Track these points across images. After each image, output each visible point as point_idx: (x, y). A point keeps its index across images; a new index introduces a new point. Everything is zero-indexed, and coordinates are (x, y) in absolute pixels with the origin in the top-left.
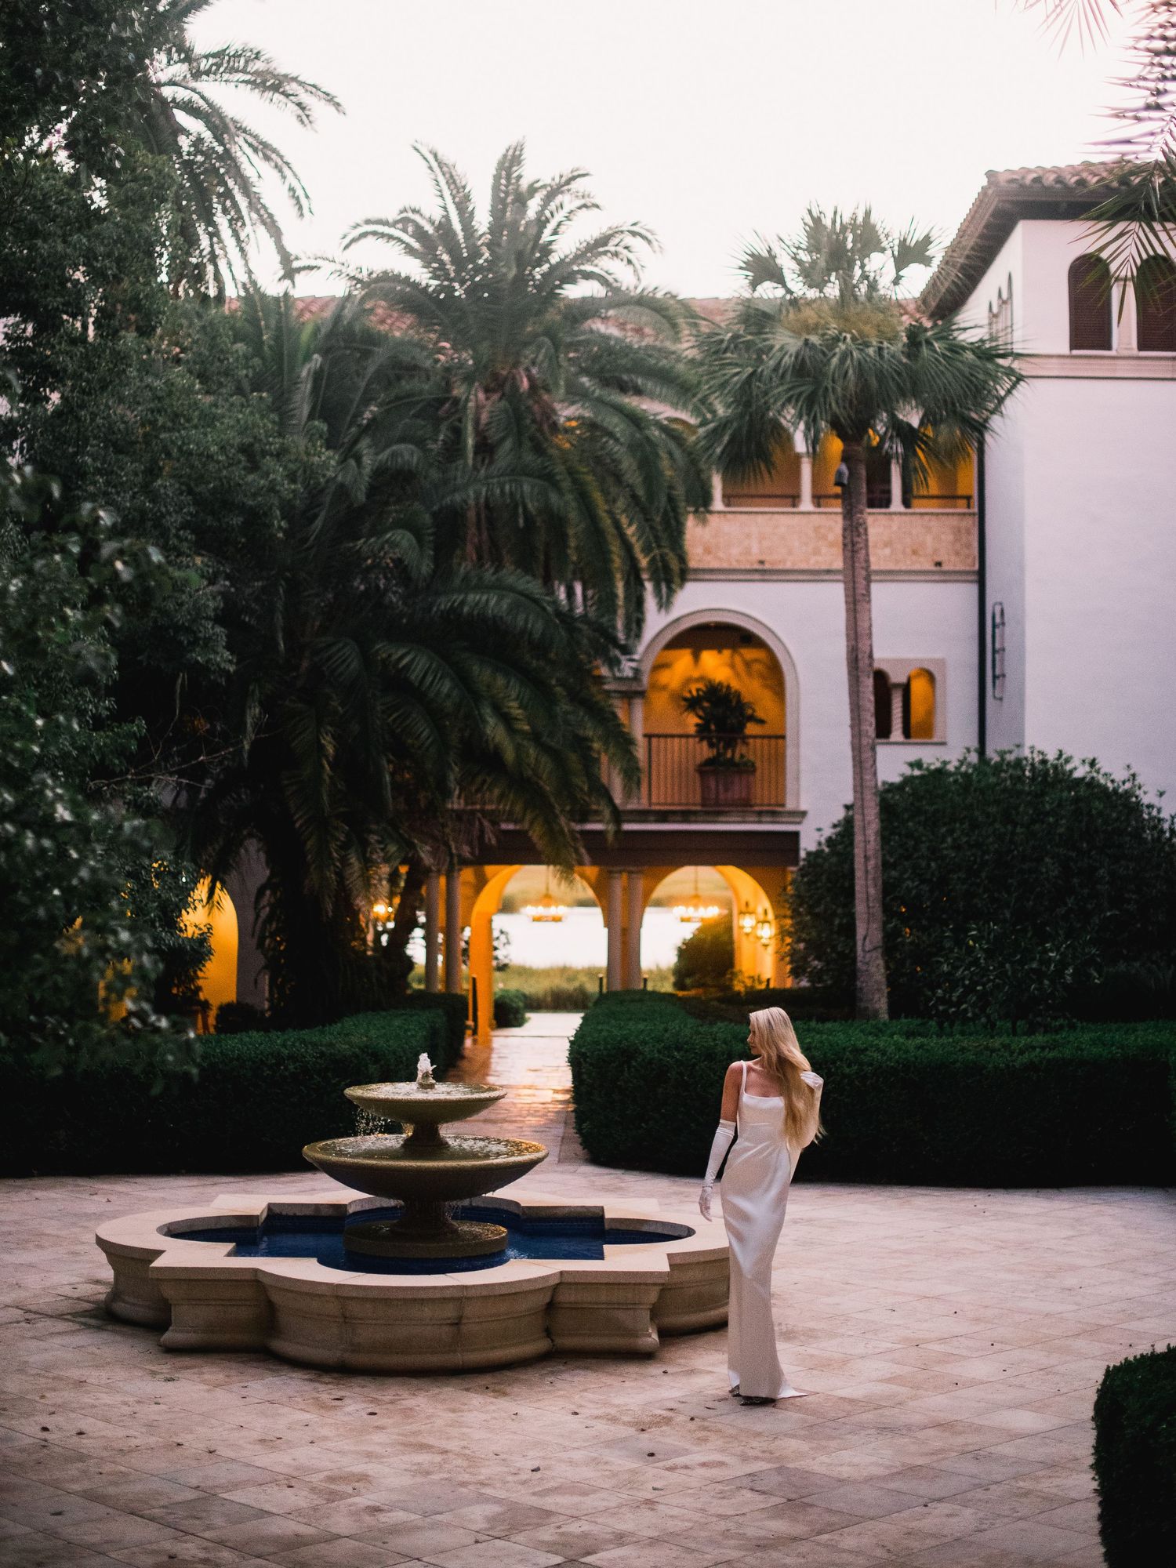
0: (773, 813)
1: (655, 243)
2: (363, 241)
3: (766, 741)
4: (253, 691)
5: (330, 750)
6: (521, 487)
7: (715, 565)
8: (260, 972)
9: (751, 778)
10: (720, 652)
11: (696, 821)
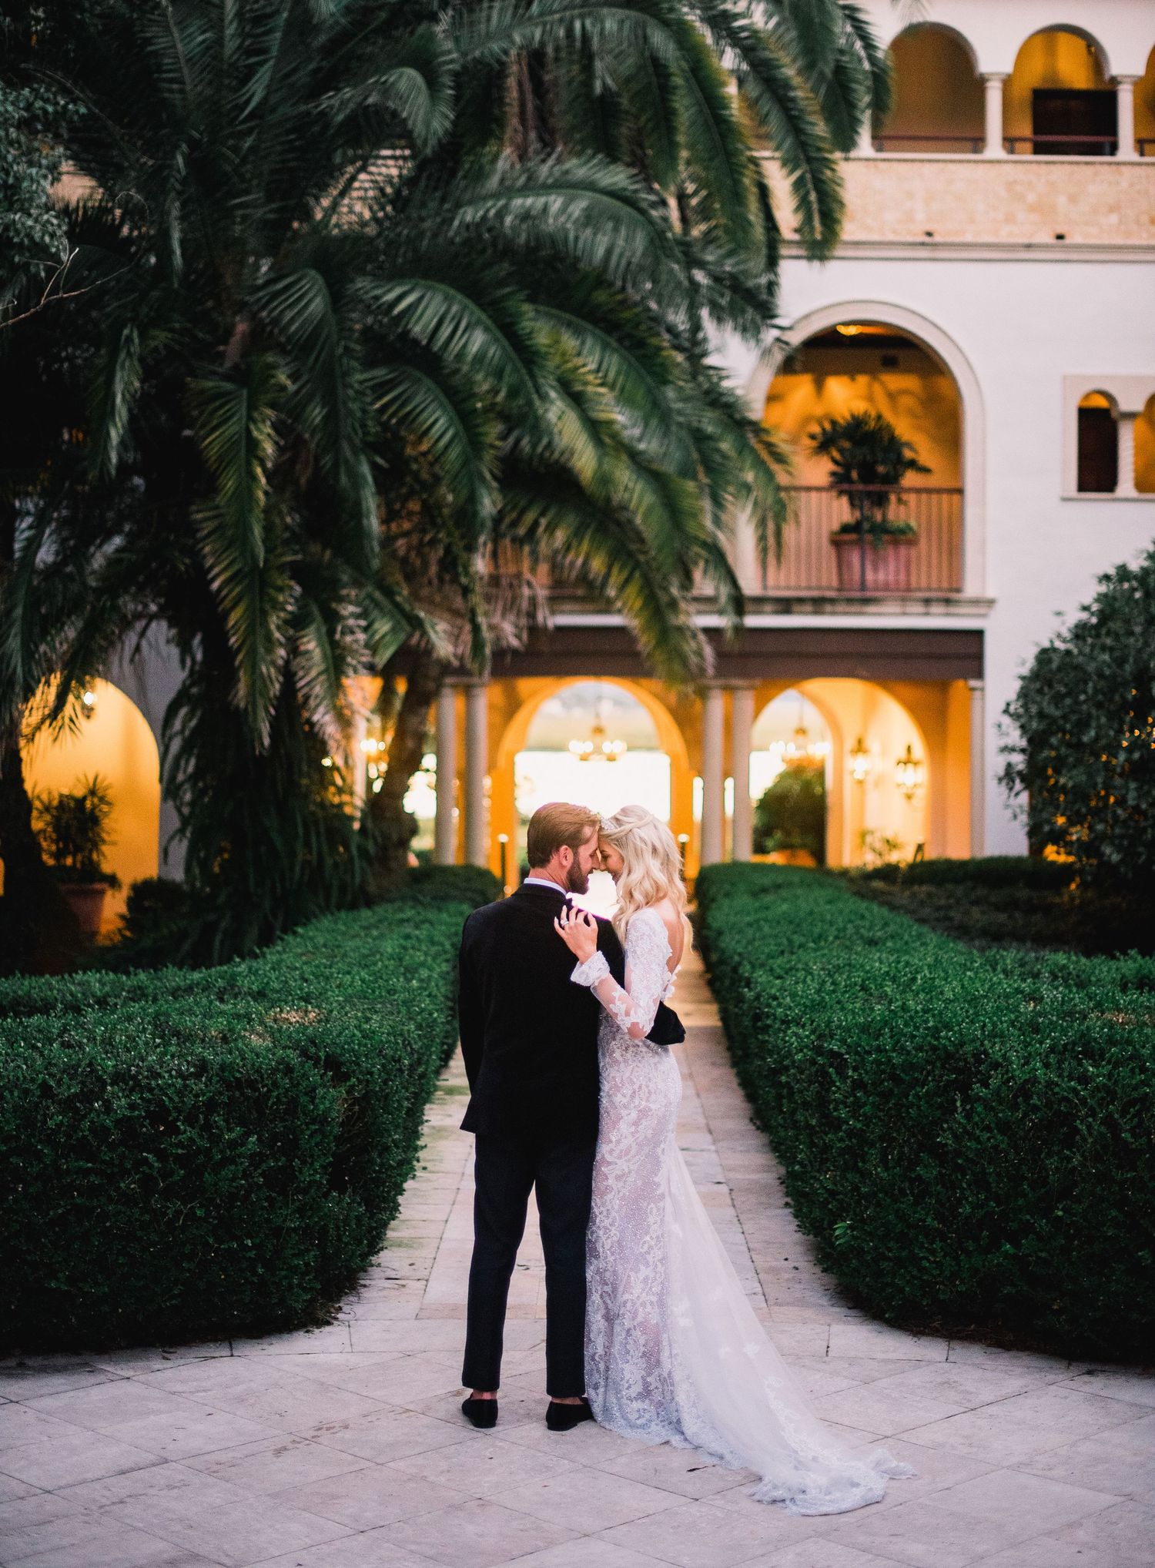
0: (947, 601)
3: (934, 497)
4: (129, 339)
5: (269, 448)
6: (602, 22)
8: (172, 838)
9: (913, 552)
10: (853, 379)
11: (834, 613)
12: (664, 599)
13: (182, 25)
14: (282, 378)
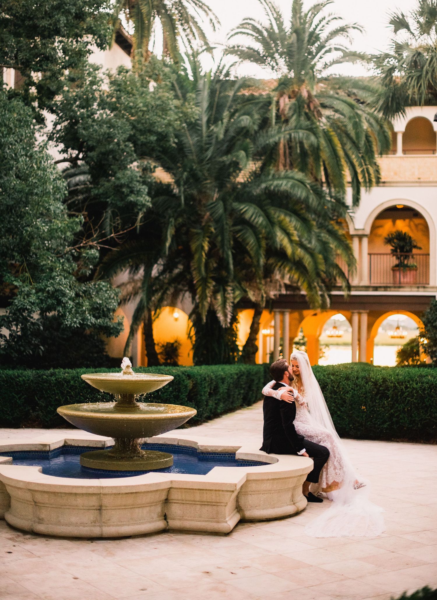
0: (424, 287)
1: (363, 32)
2: (236, 36)
3: (421, 257)
4: (172, 221)
5: (206, 248)
6: (299, 134)
7: (399, 180)
9: (415, 273)
10: (404, 220)
11: (390, 291)
12: (313, 286)
13: (191, 136)
14: (213, 229)
